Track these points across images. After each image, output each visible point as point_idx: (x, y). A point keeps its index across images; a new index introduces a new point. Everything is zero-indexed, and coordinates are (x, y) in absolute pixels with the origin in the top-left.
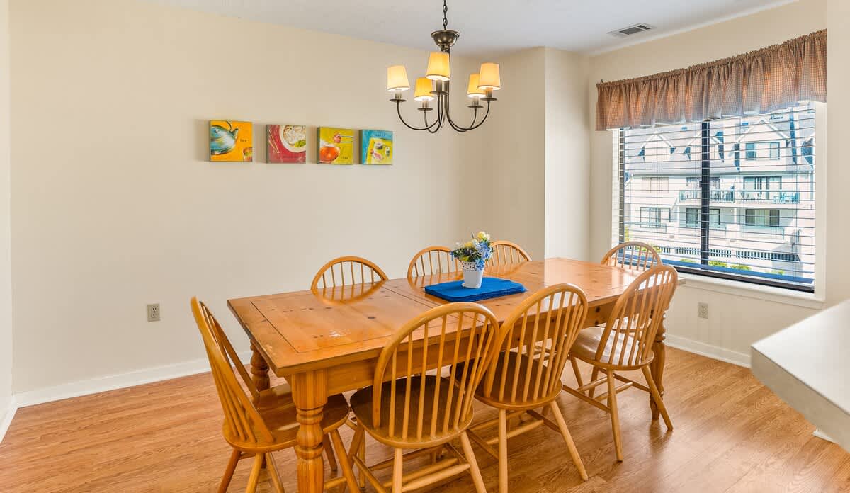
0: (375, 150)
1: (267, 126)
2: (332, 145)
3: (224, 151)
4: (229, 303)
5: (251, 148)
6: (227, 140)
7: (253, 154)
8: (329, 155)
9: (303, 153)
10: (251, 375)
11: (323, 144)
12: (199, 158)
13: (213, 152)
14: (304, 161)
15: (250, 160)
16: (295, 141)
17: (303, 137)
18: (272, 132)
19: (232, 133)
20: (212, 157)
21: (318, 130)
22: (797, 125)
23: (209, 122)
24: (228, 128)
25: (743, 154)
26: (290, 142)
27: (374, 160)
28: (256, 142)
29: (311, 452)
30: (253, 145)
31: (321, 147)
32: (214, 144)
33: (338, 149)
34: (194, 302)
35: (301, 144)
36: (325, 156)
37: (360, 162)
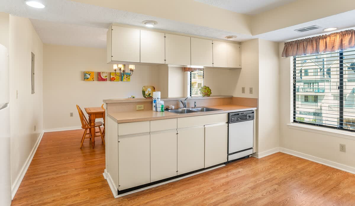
0: (125, 78)
1: (98, 73)
2: (114, 77)
3: (87, 79)
4: (85, 108)
5: (94, 78)
6: (88, 76)
7: (94, 79)
8: (113, 79)
9: (107, 79)
10: (88, 122)
11: (112, 76)
12: (82, 80)
13: (85, 79)
14: (107, 81)
15: (94, 80)
16: (104, 76)
17: (107, 75)
18: (99, 74)
19: (89, 74)
20: (85, 80)
21: (111, 73)
22: (325, 63)
23: (84, 72)
24: (88, 73)
25: (303, 74)
26: (103, 76)
27: (125, 80)
28: (95, 77)
29: (93, 127)
30: (94, 77)
31: (111, 77)
32: (85, 77)
33: (115, 78)
34: (77, 105)
35: (106, 76)
36: (112, 80)
37: (122, 80)
